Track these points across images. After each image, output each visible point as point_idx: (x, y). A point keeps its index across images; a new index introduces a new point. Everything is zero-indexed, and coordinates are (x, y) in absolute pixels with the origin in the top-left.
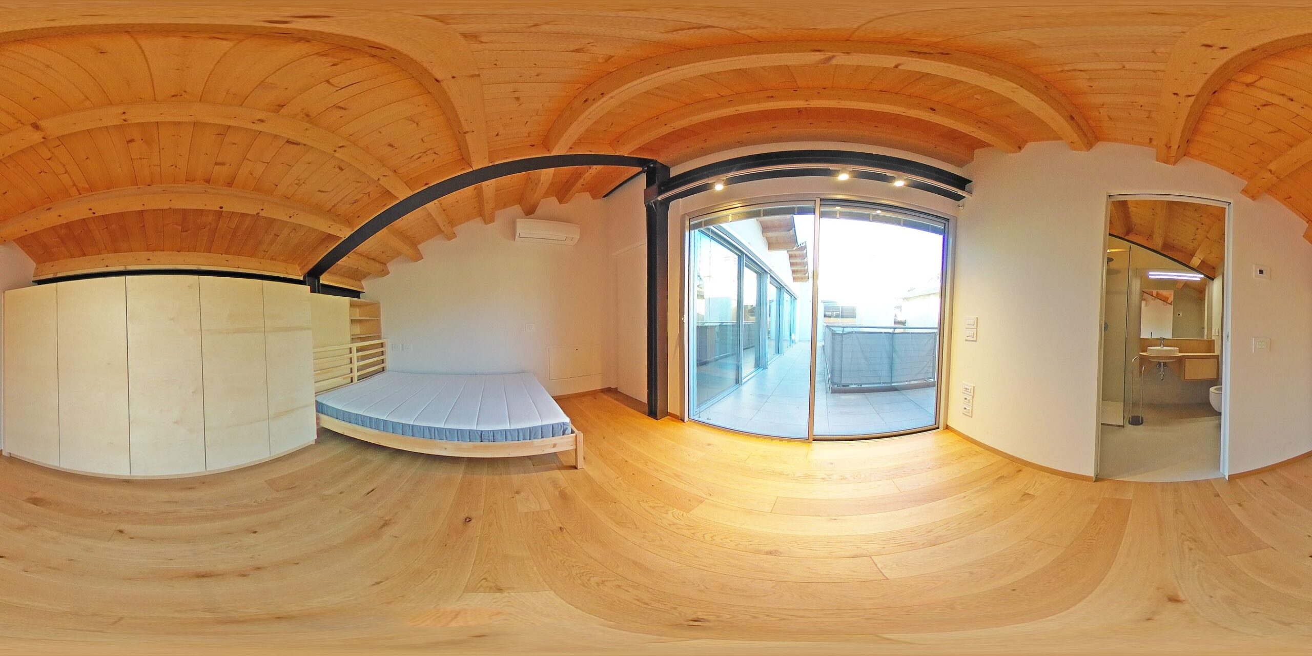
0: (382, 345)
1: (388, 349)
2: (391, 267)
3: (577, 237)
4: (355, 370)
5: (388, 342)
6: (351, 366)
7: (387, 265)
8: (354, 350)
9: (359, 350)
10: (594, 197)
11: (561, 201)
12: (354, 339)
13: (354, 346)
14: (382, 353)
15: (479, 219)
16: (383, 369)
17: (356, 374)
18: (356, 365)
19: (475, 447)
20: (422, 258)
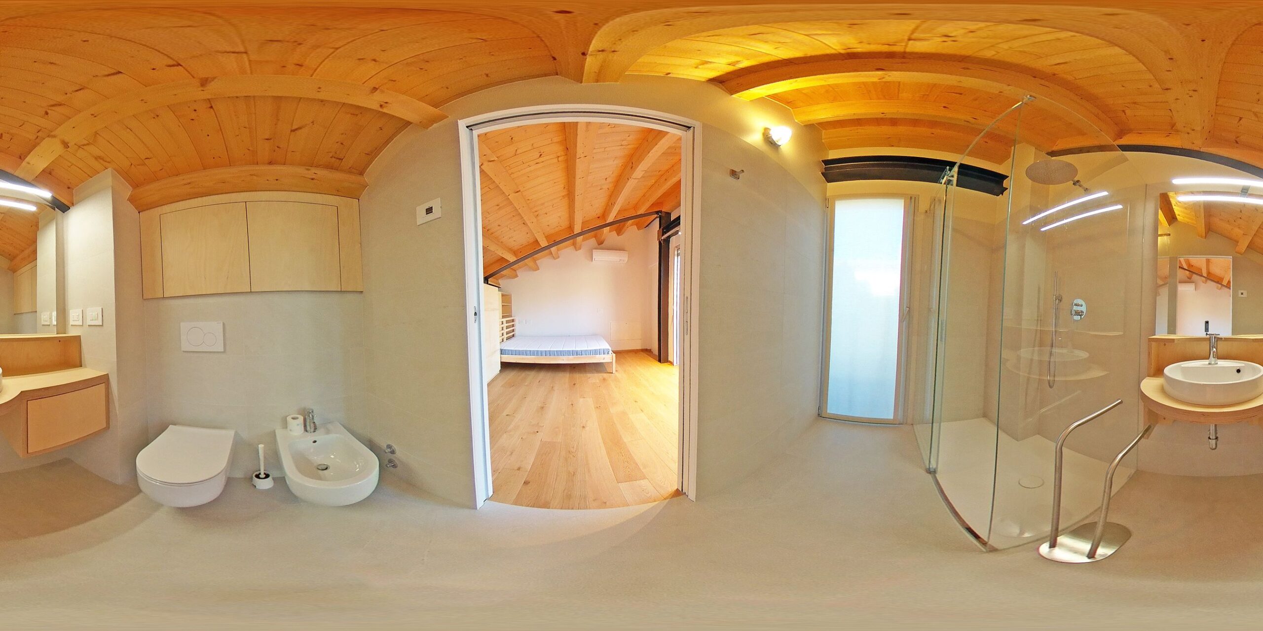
0: (513, 321)
1: (516, 323)
2: (519, 273)
3: (626, 259)
4: (505, 334)
5: (517, 319)
6: (503, 331)
7: (517, 271)
8: (505, 322)
9: (507, 322)
10: (639, 228)
11: (618, 234)
12: (503, 317)
13: (504, 320)
14: (513, 326)
15: (573, 247)
16: (513, 335)
17: (505, 336)
18: (505, 331)
19: (574, 358)
20: (539, 269)
